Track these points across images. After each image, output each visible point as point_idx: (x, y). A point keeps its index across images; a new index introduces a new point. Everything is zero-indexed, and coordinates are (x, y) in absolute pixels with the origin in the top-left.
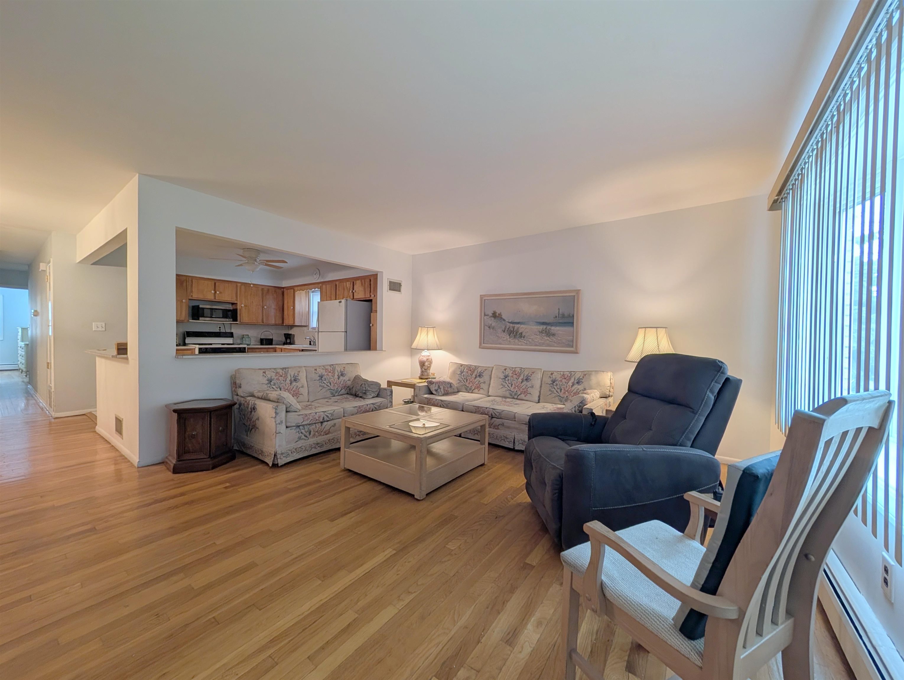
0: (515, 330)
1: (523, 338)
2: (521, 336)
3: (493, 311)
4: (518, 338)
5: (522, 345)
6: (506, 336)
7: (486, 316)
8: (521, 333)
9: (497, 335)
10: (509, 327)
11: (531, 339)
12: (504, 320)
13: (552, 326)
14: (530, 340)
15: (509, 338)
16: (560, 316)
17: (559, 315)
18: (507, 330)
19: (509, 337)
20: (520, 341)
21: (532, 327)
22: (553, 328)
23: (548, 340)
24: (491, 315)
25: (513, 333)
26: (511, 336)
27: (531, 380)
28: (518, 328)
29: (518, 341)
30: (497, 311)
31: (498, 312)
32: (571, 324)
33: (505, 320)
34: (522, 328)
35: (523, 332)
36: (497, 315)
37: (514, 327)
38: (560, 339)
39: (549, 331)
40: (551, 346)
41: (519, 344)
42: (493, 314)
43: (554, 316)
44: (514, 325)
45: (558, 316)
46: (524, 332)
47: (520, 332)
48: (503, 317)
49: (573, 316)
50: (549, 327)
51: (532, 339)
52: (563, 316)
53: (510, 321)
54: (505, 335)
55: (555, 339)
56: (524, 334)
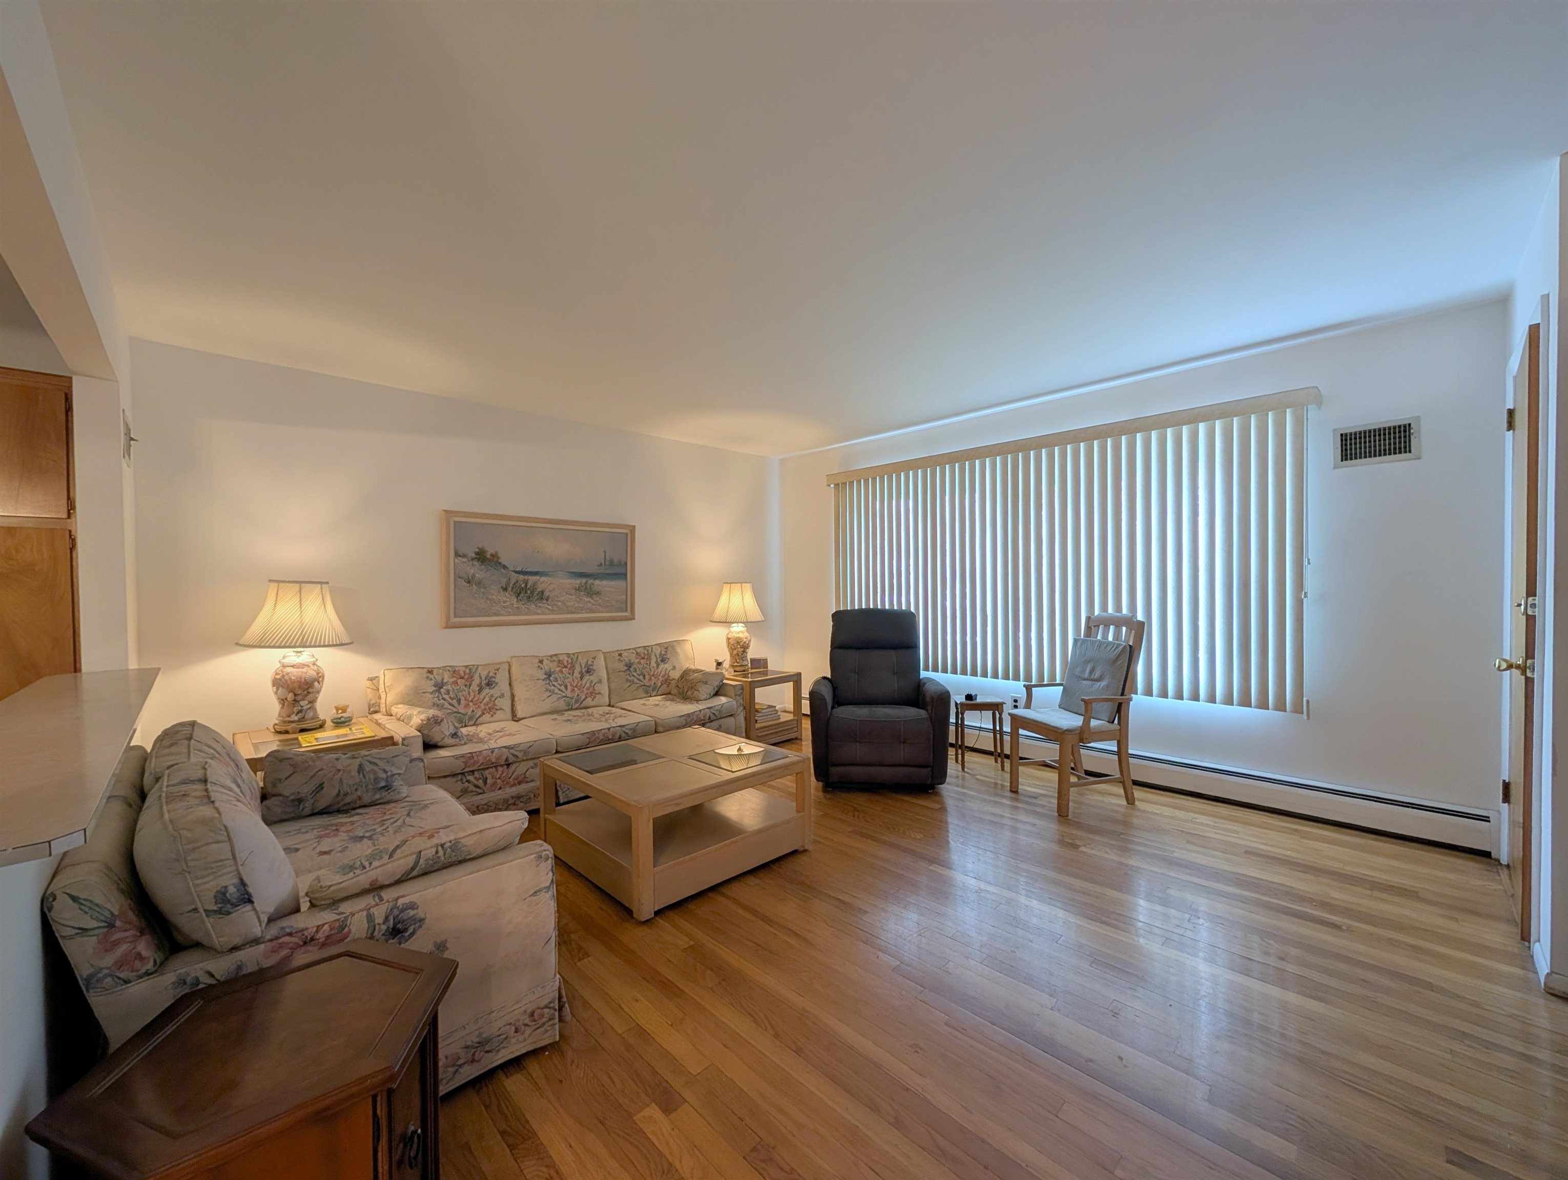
0: (529, 586)
1: (545, 601)
2: (542, 596)
3: (478, 548)
4: (536, 600)
5: (543, 614)
6: (509, 599)
7: (460, 556)
8: (542, 592)
9: (490, 597)
10: (517, 581)
11: (560, 601)
12: (505, 567)
13: (595, 579)
14: (559, 604)
15: (517, 602)
16: (607, 563)
17: (605, 561)
18: (513, 588)
19: (516, 600)
20: (540, 607)
21: (562, 581)
22: (597, 582)
23: (589, 602)
24: (474, 555)
25: (526, 592)
26: (519, 598)
27: (595, 670)
28: (535, 583)
29: (536, 606)
30: (487, 549)
31: (490, 551)
32: (624, 576)
33: (507, 568)
34: (543, 583)
35: (546, 589)
36: (489, 556)
37: (528, 580)
38: (607, 599)
39: (591, 587)
40: (594, 612)
41: (539, 611)
42: (477, 553)
43: (598, 564)
44: (526, 577)
45: (603, 563)
46: (548, 590)
47: (540, 589)
48: (503, 560)
49: (626, 564)
50: (590, 581)
51: (563, 602)
52: (612, 564)
53: (519, 569)
54: (506, 597)
55: (600, 601)
56: (546, 594)
